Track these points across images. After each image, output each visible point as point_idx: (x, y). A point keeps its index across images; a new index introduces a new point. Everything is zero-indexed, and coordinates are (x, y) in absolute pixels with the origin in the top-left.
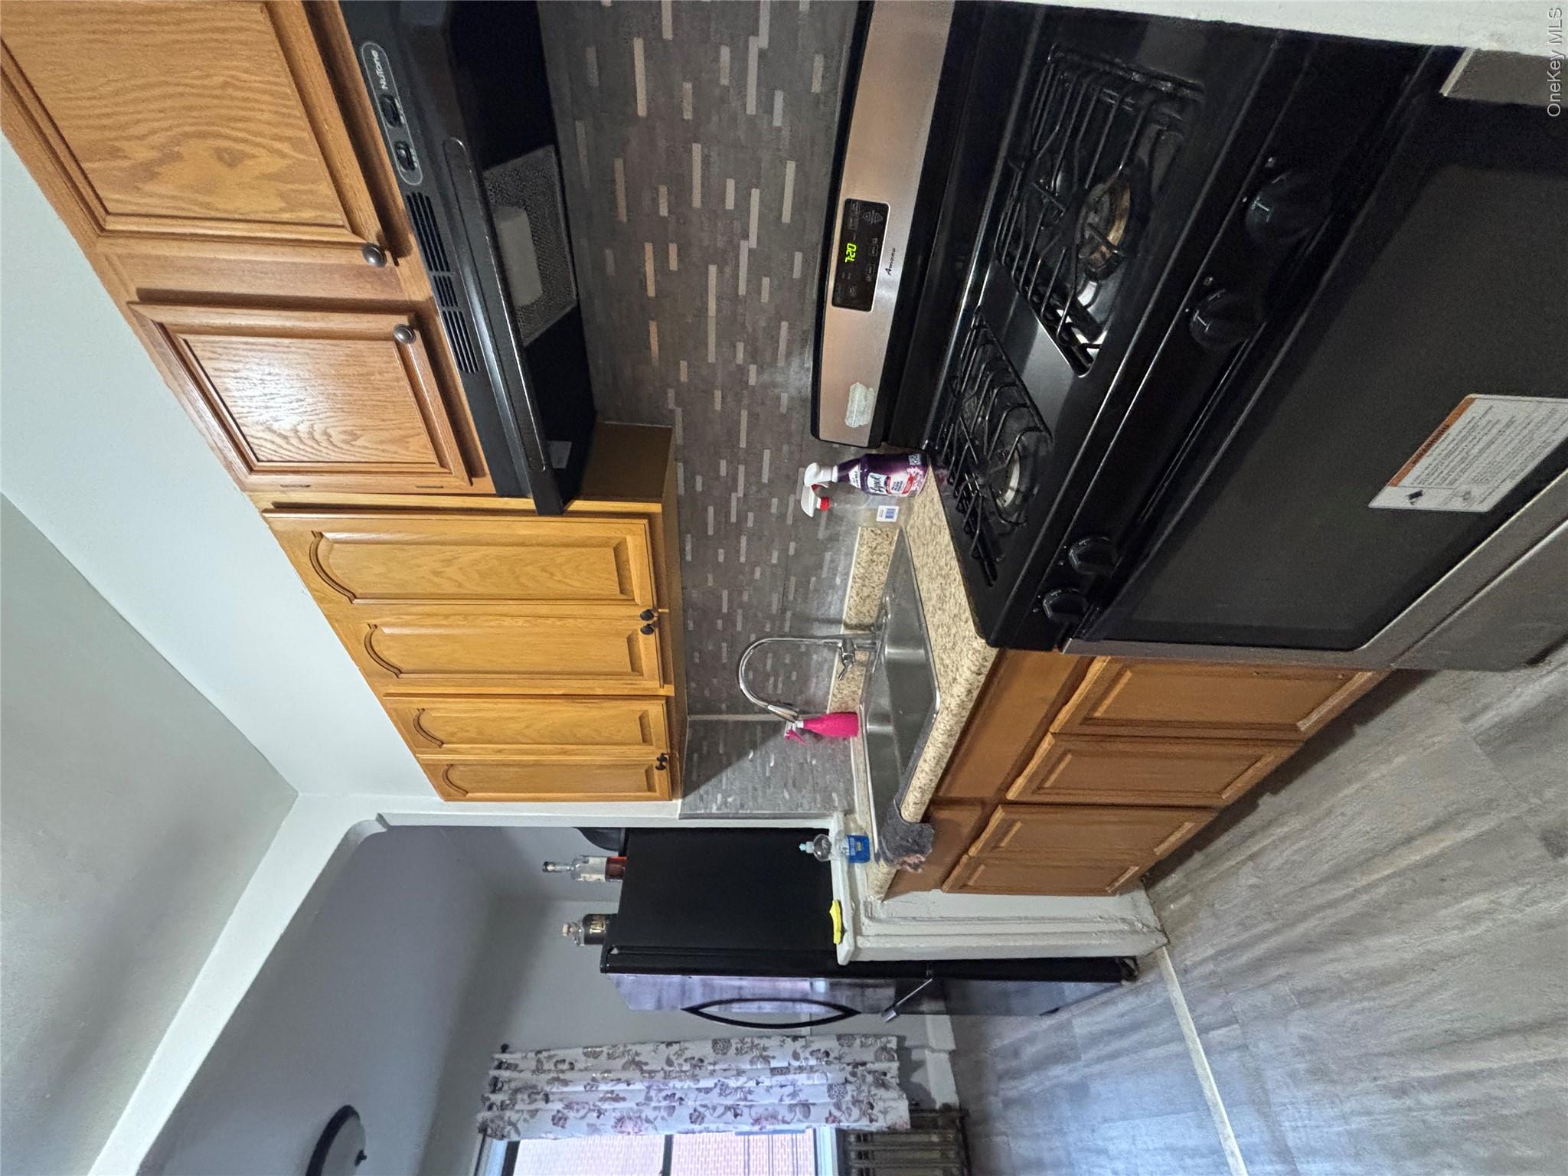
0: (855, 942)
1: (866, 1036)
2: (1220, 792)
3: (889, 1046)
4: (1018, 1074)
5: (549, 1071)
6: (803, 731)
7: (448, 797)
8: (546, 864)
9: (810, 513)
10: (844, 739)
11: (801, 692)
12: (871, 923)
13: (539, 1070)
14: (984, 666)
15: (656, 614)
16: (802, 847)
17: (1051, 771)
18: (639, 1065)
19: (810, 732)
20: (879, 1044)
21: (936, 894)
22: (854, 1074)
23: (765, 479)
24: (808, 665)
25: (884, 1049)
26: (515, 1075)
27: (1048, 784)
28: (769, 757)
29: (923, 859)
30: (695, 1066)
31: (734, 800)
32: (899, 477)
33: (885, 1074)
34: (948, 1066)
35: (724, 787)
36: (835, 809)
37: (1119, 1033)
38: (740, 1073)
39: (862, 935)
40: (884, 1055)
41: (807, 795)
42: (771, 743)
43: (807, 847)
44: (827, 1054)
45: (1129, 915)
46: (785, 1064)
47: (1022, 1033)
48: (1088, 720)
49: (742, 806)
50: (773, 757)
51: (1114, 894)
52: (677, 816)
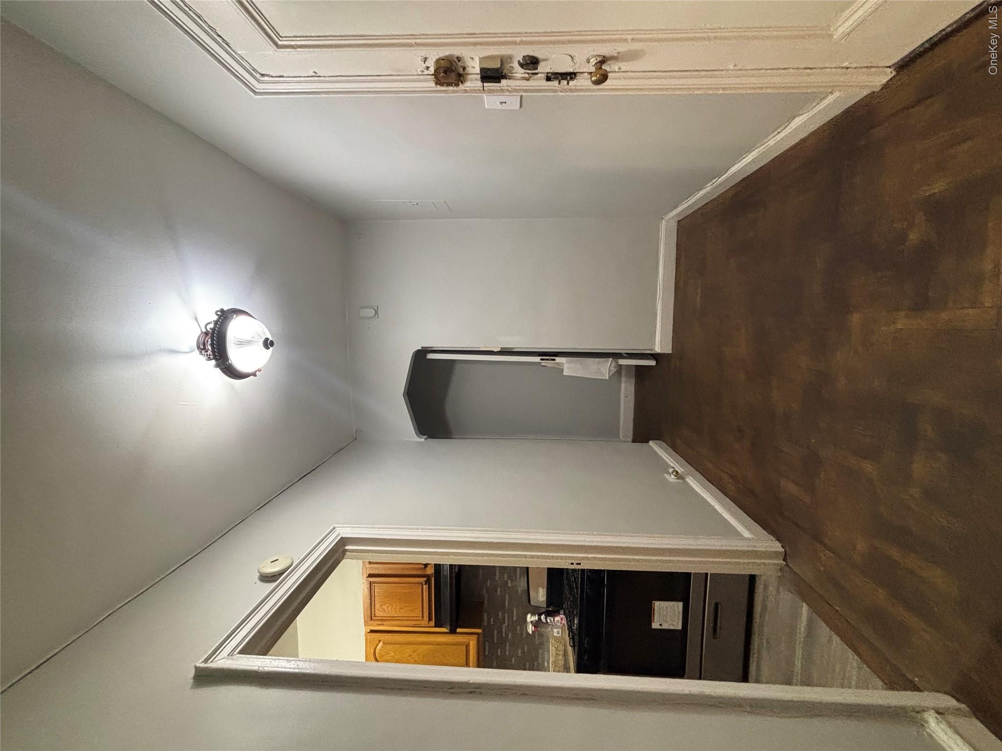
9: (531, 633)
23: (515, 619)
32: (557, 618)
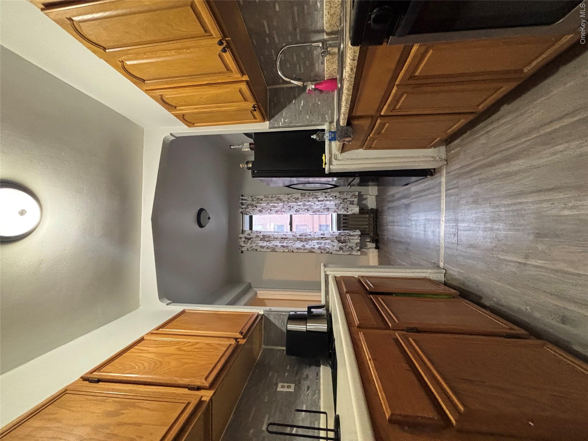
0: (329, 167)
1: (348, 192)
2: (478, 106)
3: (355, 194)
4: (393, 201)
5: (255, 201)
6: (315, 89)
7: (189, 126)
8: (230, 146)
10: (333, 91)
11: (312, 71)
12: (336, 161)
13: (253, 200)
14: (356, 56)
15: (224, 42)
16: (312, 137)
17: (398, 102)
18: (280, 200)
19: (317, 89)
20: (352, 194)
21: (361, 150)
22: (343, 201)
24: (313, 57)
25: (354, 195)
26: (247, 202)
27: (397, 108)
28: (301, 102)
29: (351, 139)
30: (296, 200)
31: (288, 120)
33: (353, 201)
34: (375, 200)
35: (284, 116)
36: (326, 121)
37: (424, 190)
38: (309, 201)
39: (332, 165)
40: (354, 197)
41: (315, 116)
42: (302, 96)
43: (314, 137)
44: (336, 196)
45: (435, 155)
46: (323, 199)
47: (397, 191)
48: (412, 77)
49: (291, 123)
50: (302, 102)
51: (431, 147)
52: (268, 128)
